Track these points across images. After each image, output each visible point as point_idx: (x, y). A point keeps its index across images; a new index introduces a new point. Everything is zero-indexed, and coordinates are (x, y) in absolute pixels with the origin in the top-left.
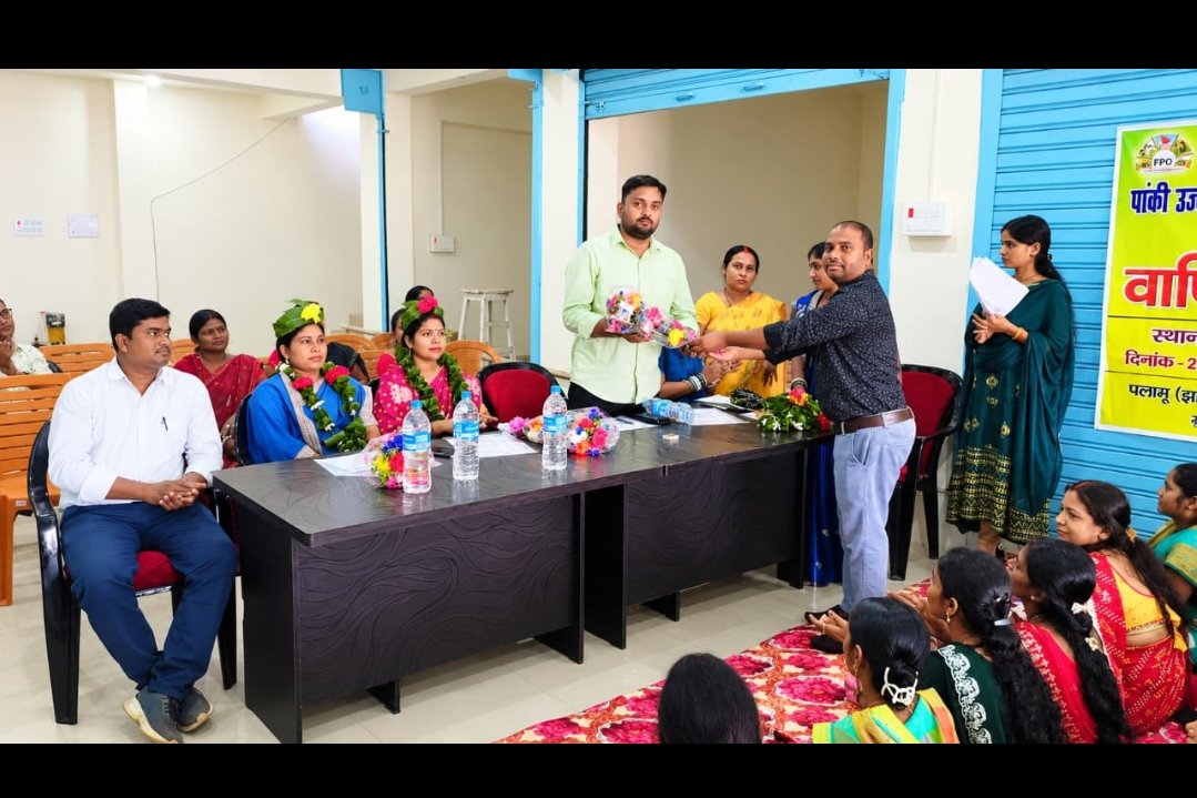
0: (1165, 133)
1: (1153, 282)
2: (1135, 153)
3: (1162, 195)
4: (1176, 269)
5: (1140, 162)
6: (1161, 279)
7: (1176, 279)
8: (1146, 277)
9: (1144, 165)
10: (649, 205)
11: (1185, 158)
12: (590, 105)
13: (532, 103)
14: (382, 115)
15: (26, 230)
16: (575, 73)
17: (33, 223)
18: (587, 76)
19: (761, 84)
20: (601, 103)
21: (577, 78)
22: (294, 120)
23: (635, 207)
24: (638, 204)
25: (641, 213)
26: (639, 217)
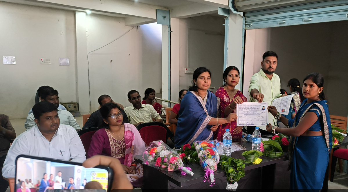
10: (272, 63)
12: (247, 25)
13: (225, 24)
14: (170, 26)
15: (44, 62)
16: (242, 14)
17: (47, 60)
18: (246, 15)
19: (310, 19)
20: (251, 24)
21: (242, 15)
22: (137, 27)
23: (267, 63)
24: (268, 62)
25: (269, 66)
26: (268, 67)
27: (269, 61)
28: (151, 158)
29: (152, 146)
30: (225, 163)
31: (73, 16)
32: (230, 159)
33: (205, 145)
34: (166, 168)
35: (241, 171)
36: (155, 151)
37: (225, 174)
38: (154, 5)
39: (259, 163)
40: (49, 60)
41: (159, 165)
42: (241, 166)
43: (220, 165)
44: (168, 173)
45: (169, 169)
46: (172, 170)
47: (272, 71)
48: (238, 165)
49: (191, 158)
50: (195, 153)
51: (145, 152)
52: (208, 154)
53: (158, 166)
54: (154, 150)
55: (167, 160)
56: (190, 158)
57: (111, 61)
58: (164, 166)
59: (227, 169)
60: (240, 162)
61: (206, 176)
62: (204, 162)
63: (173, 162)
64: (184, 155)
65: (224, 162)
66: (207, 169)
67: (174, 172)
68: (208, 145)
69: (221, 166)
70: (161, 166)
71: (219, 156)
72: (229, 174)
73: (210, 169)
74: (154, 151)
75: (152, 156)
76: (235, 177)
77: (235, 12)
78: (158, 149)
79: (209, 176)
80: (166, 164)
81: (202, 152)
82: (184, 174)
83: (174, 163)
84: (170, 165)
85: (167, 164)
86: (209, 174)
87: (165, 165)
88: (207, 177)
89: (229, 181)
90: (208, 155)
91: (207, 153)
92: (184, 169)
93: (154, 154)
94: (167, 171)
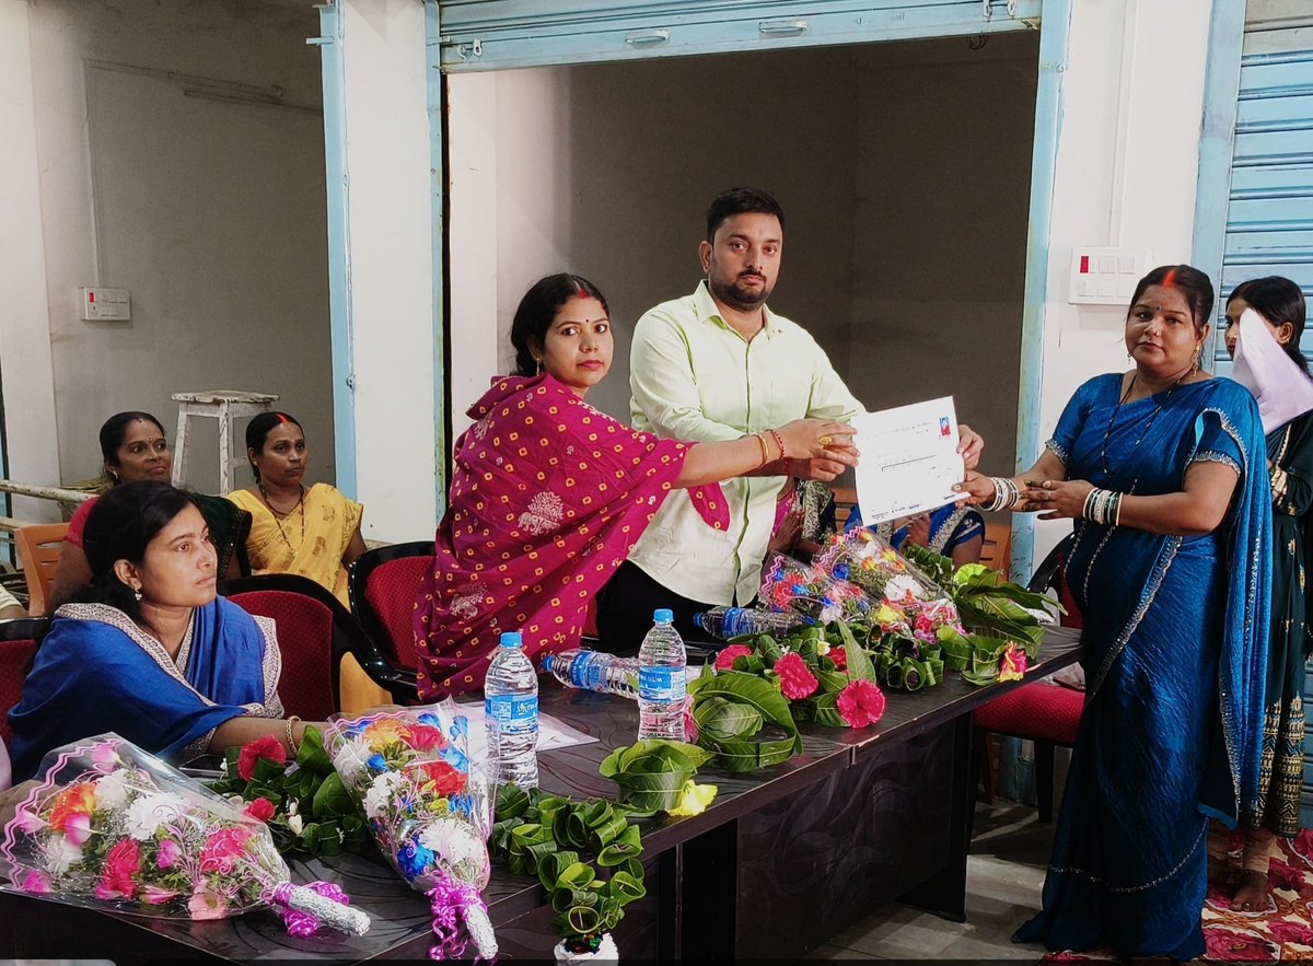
10: (759, 248)
12: (450, 45)
13: (319, 34)
19: (800, 24)
20: (477, 43)
23: (734, 251)
24: (738, 246)
25: (744, 265)
26: (740, 268)
27: (744, 237)
28: (61, 854)
29: (62, 778)
30: (529, 835)
32: (546, 808)
33: (392, 738)
34: (177, 904)
35: (624, 866)
36: (88, 804)
37: (541, 897)
39: (702, 809)
41: (125, 892)
42: (618, 837)
43: (504, 845)
44: (194, 931)
45: (199, 910)
46: (217, 913)
47: (758, 289)
48: (604, 834)
49: (314, 825)
50: (326, 787)
51: (22, 817)
52: (424, 790)
53: (114, 895)
54: (76, 797)
55: (179, 852)
56: (305, 822)
58: (164, 893)
59: (550, 866)
60: (610, 819)
61: (439, 924)
62: (412, 843)
63: (227, 860)
64: (268, 807)
65: (522, 829)
66: (438, 879)
67: (231, 921)
68: (408, 735)
69: (506, 853)
70: (136, 893)
71: (491, 796)
72: (565, 896)
73: (455, 879)
74: (82, 802)
75: (74, 841)
76: (597, 906)
78: (108, 790)
79: (461, 921)
80: (174, 877)
81: (389, 782)
82: (303, 926)
83: (234, 869)
84: (204, 881)
85: (181, 882)
86: (457, 909)
87: (168, 885)
88: (447, 932)
89: (569, 938)
90: (427, 798)
91: (421, 785)
92: (303, 896)
93: (83, 828)
94: (185, 924)
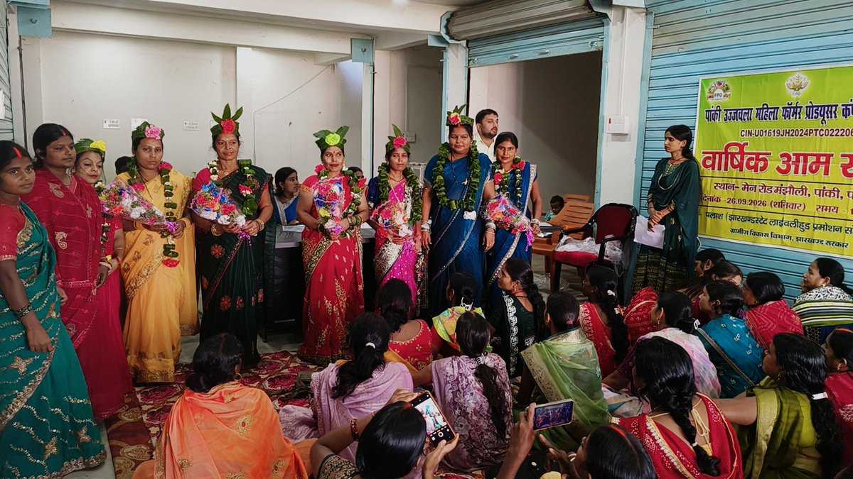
0: (719, 80)
1: (714, 158)
2: (707, 91)
3: (718, 112)
4: (724, 151)
5: (709, 95)
6: (717, 156)
7: (723, 156)
8: (711, 155)
9: (710, 97)
11: (728, 93)
12: (471, 60)
13: (443, 59)
14: (373, 63)
15: (189, 127)
16: (464, 43)
17: (193, 124)
18: (470, 45)
19: (547, 51)
20: (476, 59)
21: (465, 45)
22: (333, 66)
31: (234, 54)
38: (348, 33)
40: (196, 124)
57: (290, 123)
77: (451, 41)
